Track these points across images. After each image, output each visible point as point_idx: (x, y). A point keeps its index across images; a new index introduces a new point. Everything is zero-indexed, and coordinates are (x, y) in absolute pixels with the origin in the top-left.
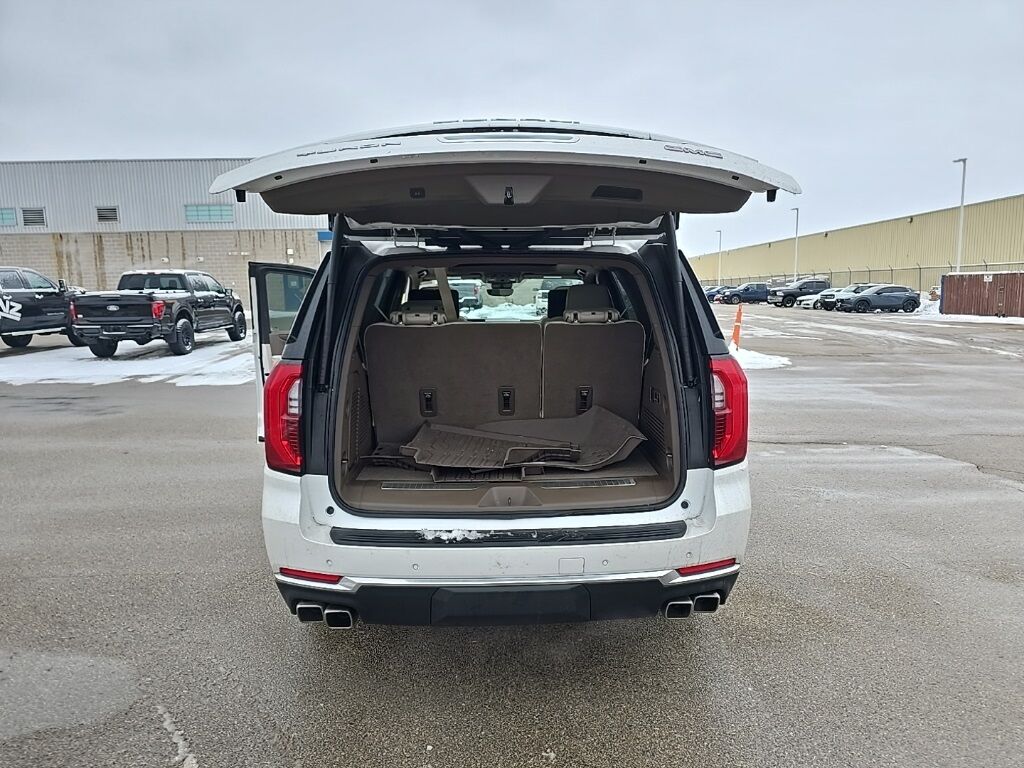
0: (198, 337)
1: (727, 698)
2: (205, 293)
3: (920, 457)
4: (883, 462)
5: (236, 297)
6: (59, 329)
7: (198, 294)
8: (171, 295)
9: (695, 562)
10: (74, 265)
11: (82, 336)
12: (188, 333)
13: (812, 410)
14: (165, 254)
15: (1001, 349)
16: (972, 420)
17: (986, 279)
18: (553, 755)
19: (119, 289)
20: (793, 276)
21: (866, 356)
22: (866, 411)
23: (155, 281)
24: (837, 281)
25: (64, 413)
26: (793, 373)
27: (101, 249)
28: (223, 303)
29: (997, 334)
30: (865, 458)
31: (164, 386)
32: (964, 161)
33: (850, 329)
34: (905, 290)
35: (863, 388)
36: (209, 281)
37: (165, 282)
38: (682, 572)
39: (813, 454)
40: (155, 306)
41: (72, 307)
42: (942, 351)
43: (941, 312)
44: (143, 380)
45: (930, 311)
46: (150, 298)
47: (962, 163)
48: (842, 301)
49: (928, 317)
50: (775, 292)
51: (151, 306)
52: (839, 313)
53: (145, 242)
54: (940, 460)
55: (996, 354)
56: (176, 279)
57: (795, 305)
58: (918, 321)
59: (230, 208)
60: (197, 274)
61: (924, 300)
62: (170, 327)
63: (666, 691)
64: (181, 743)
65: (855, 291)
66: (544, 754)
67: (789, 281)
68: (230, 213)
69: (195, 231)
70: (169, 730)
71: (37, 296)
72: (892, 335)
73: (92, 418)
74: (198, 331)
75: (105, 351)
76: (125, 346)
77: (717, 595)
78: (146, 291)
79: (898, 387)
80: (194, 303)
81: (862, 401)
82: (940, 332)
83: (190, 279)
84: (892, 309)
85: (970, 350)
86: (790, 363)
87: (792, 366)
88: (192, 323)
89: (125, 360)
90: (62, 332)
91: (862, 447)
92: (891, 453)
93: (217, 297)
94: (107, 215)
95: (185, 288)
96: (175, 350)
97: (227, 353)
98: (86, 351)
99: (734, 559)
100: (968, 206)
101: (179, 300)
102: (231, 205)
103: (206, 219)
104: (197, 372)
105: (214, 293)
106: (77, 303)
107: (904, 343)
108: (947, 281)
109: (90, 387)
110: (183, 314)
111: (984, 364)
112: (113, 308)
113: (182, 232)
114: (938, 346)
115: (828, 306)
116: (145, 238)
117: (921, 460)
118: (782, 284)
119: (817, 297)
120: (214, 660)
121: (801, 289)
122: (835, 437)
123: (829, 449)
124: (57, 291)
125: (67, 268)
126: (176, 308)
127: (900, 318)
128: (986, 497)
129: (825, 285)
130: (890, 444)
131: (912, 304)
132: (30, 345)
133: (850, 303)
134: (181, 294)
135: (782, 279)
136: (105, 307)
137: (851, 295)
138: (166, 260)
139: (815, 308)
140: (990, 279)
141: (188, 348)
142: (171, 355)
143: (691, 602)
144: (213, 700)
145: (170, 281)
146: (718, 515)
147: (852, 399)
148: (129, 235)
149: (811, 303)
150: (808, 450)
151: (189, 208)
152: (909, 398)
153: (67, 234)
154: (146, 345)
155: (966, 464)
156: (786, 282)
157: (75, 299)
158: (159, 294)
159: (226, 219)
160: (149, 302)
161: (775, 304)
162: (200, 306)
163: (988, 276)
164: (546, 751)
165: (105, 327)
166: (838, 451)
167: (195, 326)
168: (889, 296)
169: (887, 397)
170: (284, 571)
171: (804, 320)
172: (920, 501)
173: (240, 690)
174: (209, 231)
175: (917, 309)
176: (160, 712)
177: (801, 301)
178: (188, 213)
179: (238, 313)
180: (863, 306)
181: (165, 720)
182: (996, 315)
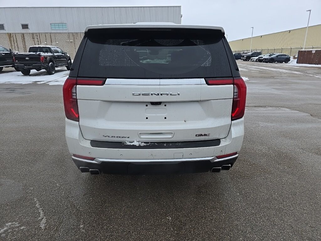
0: (56, 69)
1: (230, 197)
2: (58, 54)
3: (292, 112)
4: (280, 113)
5: (68, 56)
6: (11, 65)
7: (56, 54)
8: (46, 54)
9: (223, 154)
10: (16, 44)
11: (18, 68)
12: (53, 67)
13: (256, 95)
14: (45, 40)
15: (316, 75)
16: (308, 99)
17: (313, 52)
18: (170, 218)
19: (29, 52)
20: (250, 50)
21: (273, 77)
22: (273, 96)
23: (41, 49)
24: (264, 53)
25: (12, 93)
26: (250, 83)
27: (24, 39)
28: (64, 57)
29: (315, 70)
30: (274, 112)
31: (45, 85)
32: (310, 11)
33: (267, 68)
34: (286, 55)
35: (272, 88)
36: (59, 50)
37: (44, 50)
38: (218, 157)
39: (257, 110)
40: (41, 58)
41: (14, 58)
42: (297, 76)
43: (297, 63)
44: (38, 83)
45: (293, 62)
46: (39, 55)
47: (309, 11)
48: (265, 59)
49: (293, 65)
50: (244, 56)
51: (40, 58)
52: (264, 63)
53: (38, 36)
54: (299, 113)
55: (315, 77)
56: (48, 49)
57: (250, 60)
58: (289, 66)
59: (65, 25)
60: (54, 47)
61: (291, 59)
62: (47, 65)
63: (209, 194)
64: (42, 212)
65: (269, 56)
66: (167, 218)
67: (248, 52)
68: (65, 26)
69: (54, 33)
70: (38, 207)
71: (3, 54)
72: (281, 70)
73: (22, 95)
74: (57, 67)
75: (26, 73)
76: (33, 71)
77: (230, 165)
78: (38, 53)
79: (284, 88)
80: (54, 57)
81: (272, 92)
82: (297, 70)
83: (53, 49)
84: (281, 62)
85: (306, 76)
86: (249, 80)
87: (249, 81)
88: (54, 64)
89: (33, 76)
90: (12, 67)
91: (273, 108)
92: (282, 110)
93: (62, 55)
94: (25, 26)
95: (51, 52)
96: (49, 73)
97: (66, 74)
98: (20, 73)
99: (237, 152)
100: (310, 27)
101: (49, 56)
102: (66, 24)
103: (58, 29)
104: (56, 80)
105: (61, 54)
106: (15, 57)
107: (285, 73)
108: (300, 52)
109: (21, 85)
110: (51, 61)
111: (311, 80)
112: (27, 58)
113: (50, 33)
114: (296, 74)
115: (260, 60)
116: (38, 35)
117: (292, 113)
118: (246, 53)
119: (257, 58)
120: (55, 182)
121: (252, 55)
122: (263, 105)
123: (262, 109)
124: (9, 52)
125: (13, 45)
126: (48, 58)
127: (284, 65)
128: (314, 125)
129: (260, 54)
130: (282, 107)
131: (287, 60)
132: (2, 70)
133: (268, 60)
134: (50, 54)
135: (246, 52)
136: (25, 58)
137: (268, 57)
138: (46, 43)
139: (256, 61)
140: (315, 52)
141: (53, 72)
142: (48, 75)
143: (221, 168)
144: (54, 196)
145: (46, 50)
146: (232, 137)
147: (269, 92)
148: (33, 34)
149: (255, 60)
150: (255, 109)
151: (52, 25)
152: (287, 91)
153: (12, 33)
154: (40, 71)
155: (307, 114)
156: (247, 53)
157: (15, 55)
158: (42, 54)
159: (64, 29)
160: (39, 57)
161: (243, 60)
162: (57, 58)
163: (314, 51)
164: (168, 217)
165: (25, 65)
166: (264, 109)
167: (55, 65)
168: (280, 57)
169: (280, 91)
170: (75, 155)
171: (252, 65)
172: (293, 127)
173: (63, 193)
174: (59, 33)
175: (289, 62)
176: (35, 200)
177: (252, 59)
178: (52, 26)
179: (69, 61)
180: (271, 60)
181: (37, 203)
182: (315, 64)
